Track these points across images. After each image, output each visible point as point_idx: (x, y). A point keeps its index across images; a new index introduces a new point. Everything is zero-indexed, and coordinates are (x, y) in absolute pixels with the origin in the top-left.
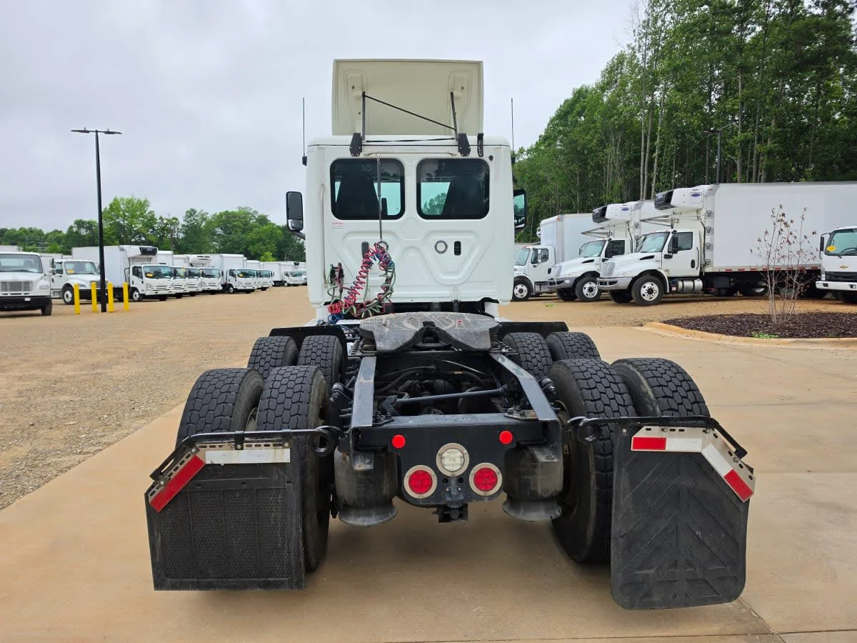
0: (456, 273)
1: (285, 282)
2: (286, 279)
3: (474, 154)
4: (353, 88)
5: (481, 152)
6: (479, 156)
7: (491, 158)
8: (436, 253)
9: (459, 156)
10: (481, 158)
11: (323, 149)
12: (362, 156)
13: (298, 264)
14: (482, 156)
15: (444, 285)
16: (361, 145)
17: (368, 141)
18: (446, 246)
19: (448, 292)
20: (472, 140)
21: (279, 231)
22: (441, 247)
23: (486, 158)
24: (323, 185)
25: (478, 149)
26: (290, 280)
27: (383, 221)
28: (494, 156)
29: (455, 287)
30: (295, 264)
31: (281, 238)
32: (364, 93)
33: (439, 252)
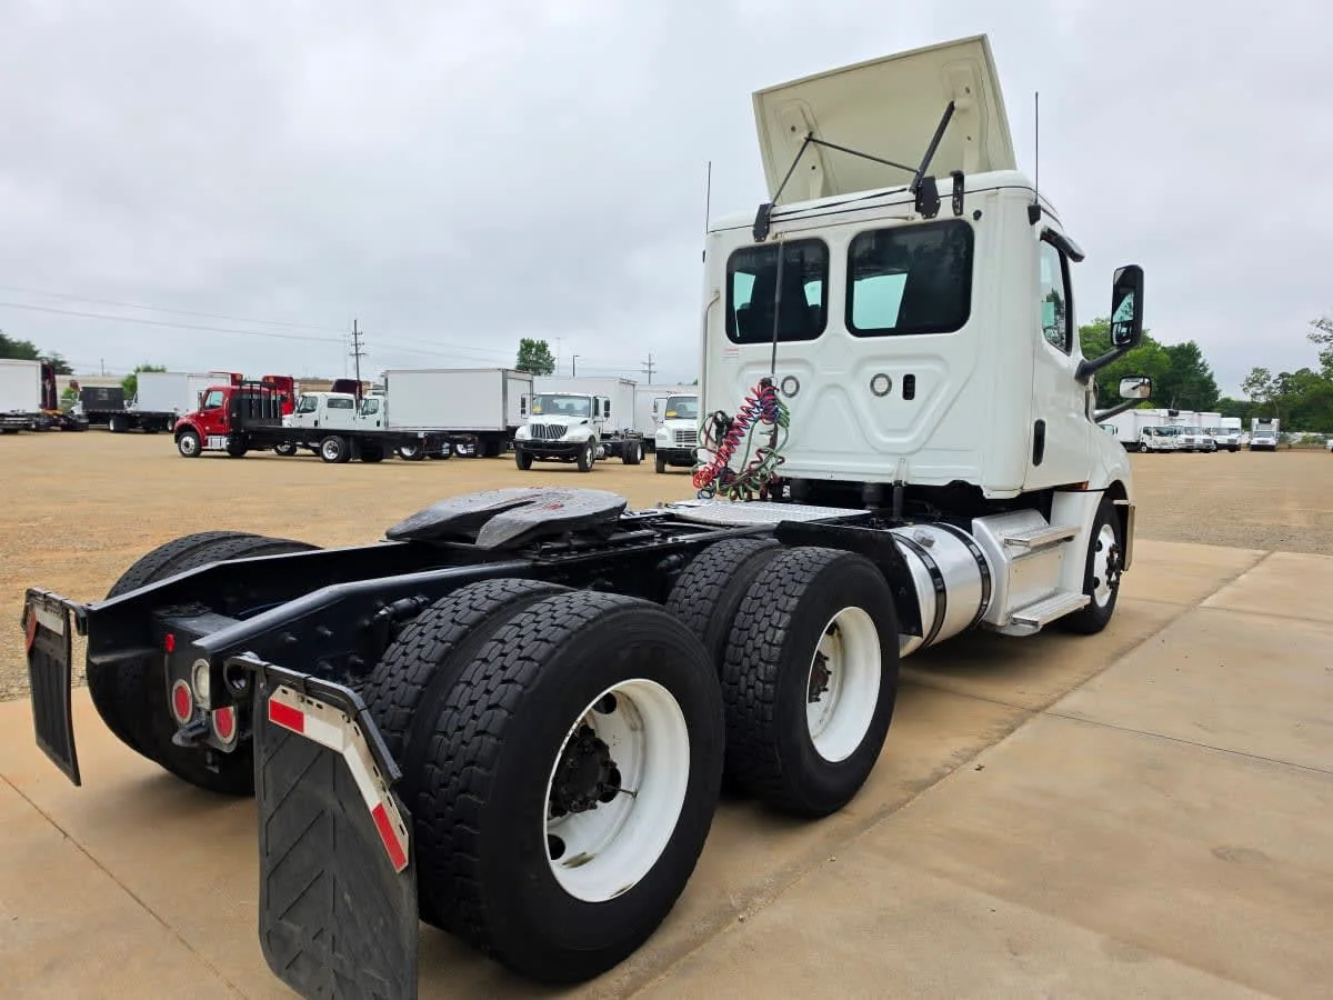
0: (905, 431)
1: (1144, 444)
2: (1146, 439)
3: (945, 212)
4: (793, 129)
5: (958, 206)
6: (956, 214)
7: (977, 215)
8: (872, 395)
9: (919, 218)
10: (959, 217)
11: (720, 235)
12: (769, 240)
13: (1177, 414)
14: (961, 213)
15: (886, 453)
16: (768, 224)
17: (779, 215)
18: (890, 384)
19: (888, 466)
20: (945, 186)
21: (1165, 356)
22: (881, 385)
23: (968, 215)
24: (717, 292)
25: (954, 202)
26: (1153, 441)
27: (778, 344)
28: (983, 211)
29: (902, 457)
30: (1171, 414)
31: (1167, 368)
32: (811, 134)
33: (877, 394)
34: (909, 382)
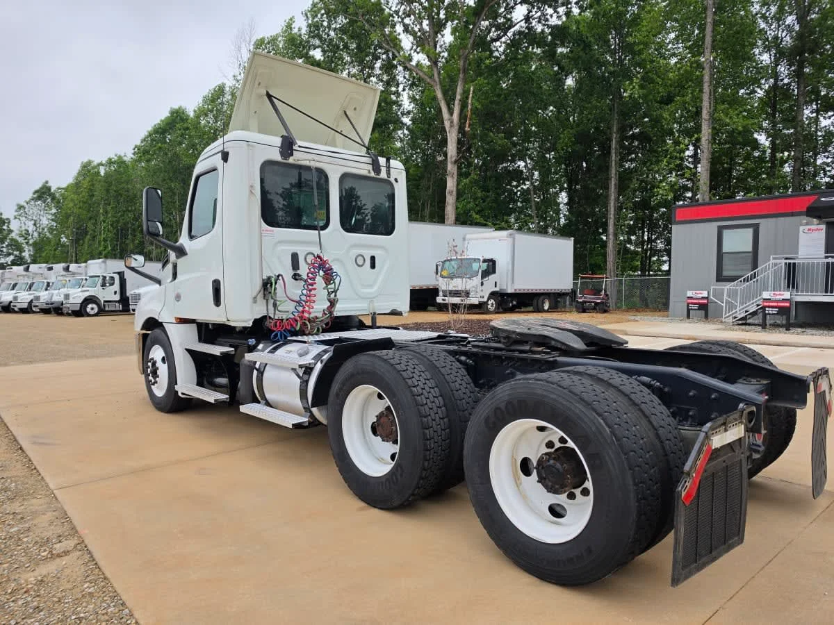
0: (371, 286)
3: (383, 175)
4: (260, 84)
5: (388, 173)
6: (388, 177)
7: (396, 180)
8: (356, 266)
9: (372, 174)
10: (389, 179)
11: (252, 146)
12: (291, 160)
14: (390, 177)
15: (364, 298)
16: (292, 150)
17: (300, 147)
18: (364, 260)
19: (366, 305)
22: (360, 261)
23: (392, 179)
24: (252, 186)
25: (386, 171)
28: (398, 179)
29: (372, 301)
32: (267, 92)
33: (359, 266)
34: (373, 258)
